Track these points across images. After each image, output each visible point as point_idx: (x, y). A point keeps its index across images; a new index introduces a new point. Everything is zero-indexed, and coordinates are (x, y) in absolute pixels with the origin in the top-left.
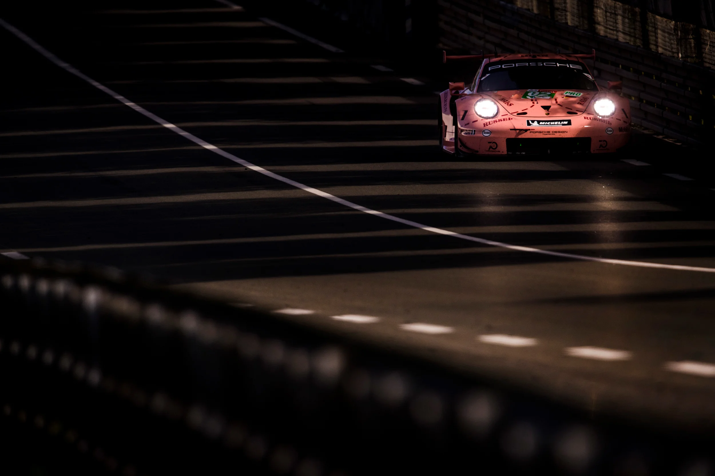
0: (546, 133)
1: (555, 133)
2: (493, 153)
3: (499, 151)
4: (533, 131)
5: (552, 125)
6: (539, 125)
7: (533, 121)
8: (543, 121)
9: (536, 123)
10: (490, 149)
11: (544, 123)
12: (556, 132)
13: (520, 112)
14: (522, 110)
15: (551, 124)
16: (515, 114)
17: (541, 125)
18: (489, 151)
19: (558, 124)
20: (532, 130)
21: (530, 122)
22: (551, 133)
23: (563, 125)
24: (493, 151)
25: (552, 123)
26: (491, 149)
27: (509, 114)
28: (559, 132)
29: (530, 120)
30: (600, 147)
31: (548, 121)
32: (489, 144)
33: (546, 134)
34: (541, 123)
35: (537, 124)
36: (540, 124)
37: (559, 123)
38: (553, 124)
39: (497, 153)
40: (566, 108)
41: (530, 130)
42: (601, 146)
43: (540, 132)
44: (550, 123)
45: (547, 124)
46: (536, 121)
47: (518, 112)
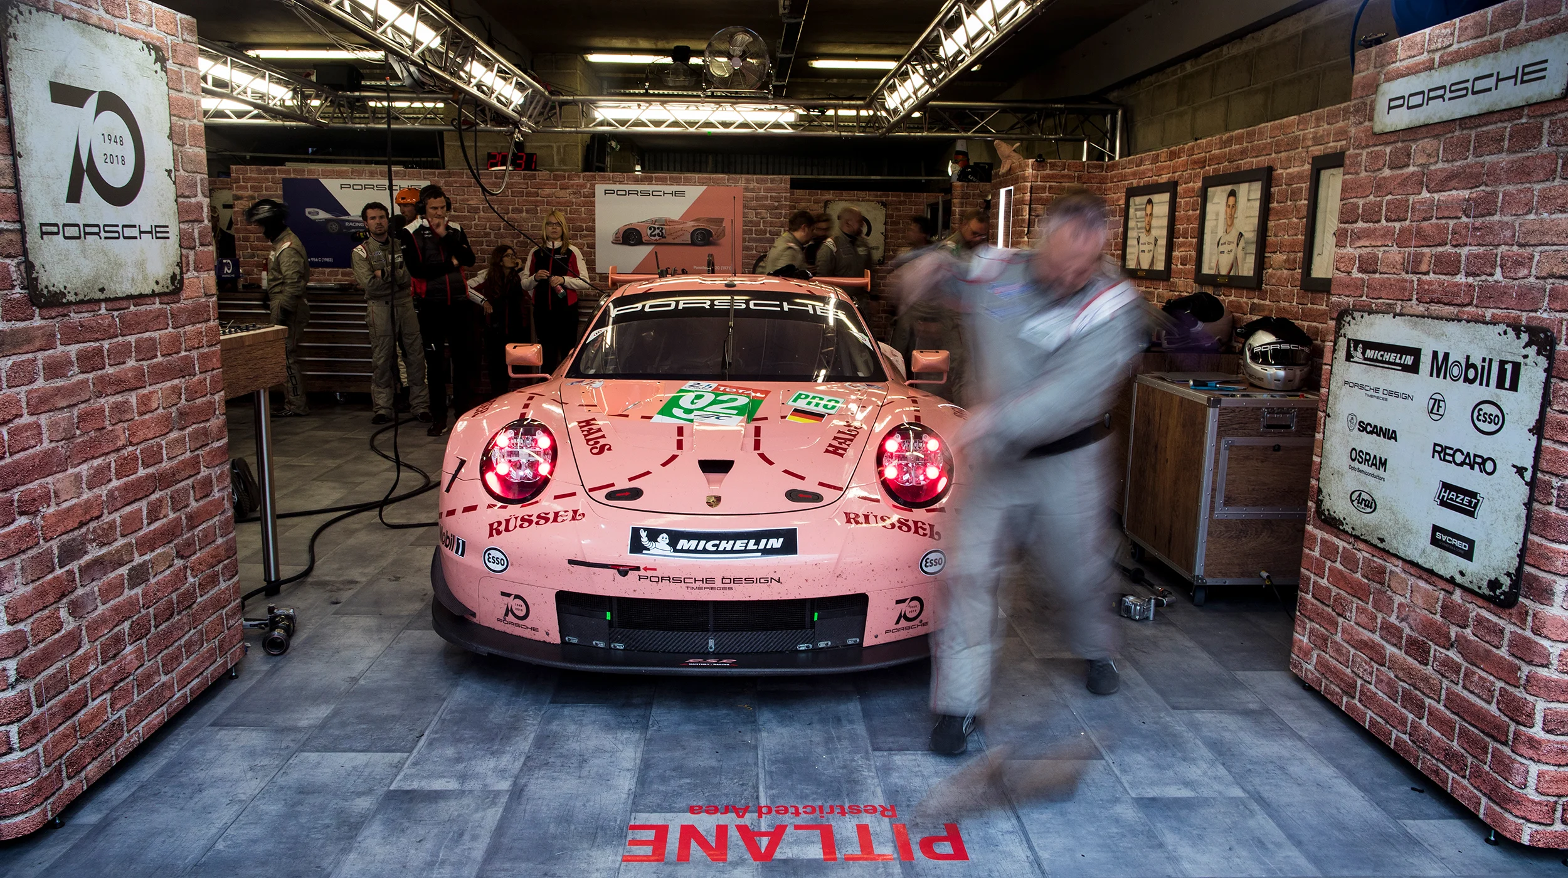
0: (698, 584)
1: (732, 585)
2: (518, 632)
3: (535, 629)
4: (649, 573)
5: (725, 551)
6: (676, 551)
7: (653, 534)
8: (689, 536)
9: (663, 539)
10: (506, 614)
11: (693, 544)
12: (736, 581)
13: (622, 484)
14: (630, 479)
15: (721, 548)
16: (600, 495)
17: (682, 551)
18: (503, 621)
19: (746, 551)
20: (646, 569)
21: (643, 534)
22: (718, 584)
23: (766, 552)
24: (517, 625)
25: (724, 545)
26: (511, 617)
27: (580, 491)
28: (749, 580)
29: (645, 529)
30: (897, 622)
31: (708, 537)
32: (505, 598)
33: (700, 588)
34: (683, 544)
35: (668, 548)
36: (679, 547)
37: (751, 545)
38: (729, 548)
39: (527, 634)
40: (786, 471)
41: (637, 569)
42: (903, 616)
43: (677, 580)
44: (717, 542)
45: (705, 551)
46: (665, 535)
47: (612, 485)
